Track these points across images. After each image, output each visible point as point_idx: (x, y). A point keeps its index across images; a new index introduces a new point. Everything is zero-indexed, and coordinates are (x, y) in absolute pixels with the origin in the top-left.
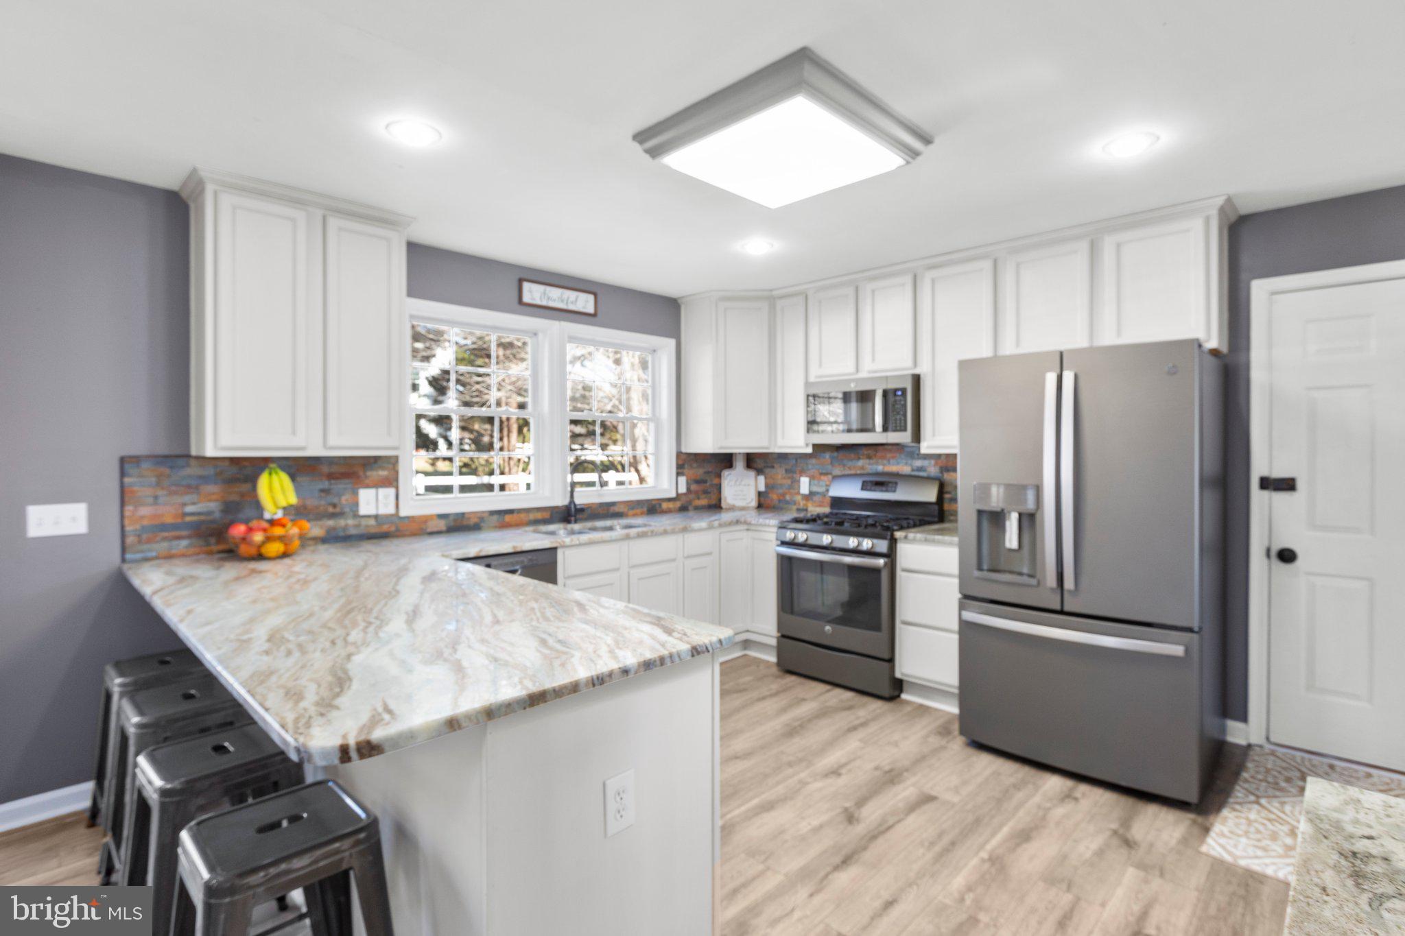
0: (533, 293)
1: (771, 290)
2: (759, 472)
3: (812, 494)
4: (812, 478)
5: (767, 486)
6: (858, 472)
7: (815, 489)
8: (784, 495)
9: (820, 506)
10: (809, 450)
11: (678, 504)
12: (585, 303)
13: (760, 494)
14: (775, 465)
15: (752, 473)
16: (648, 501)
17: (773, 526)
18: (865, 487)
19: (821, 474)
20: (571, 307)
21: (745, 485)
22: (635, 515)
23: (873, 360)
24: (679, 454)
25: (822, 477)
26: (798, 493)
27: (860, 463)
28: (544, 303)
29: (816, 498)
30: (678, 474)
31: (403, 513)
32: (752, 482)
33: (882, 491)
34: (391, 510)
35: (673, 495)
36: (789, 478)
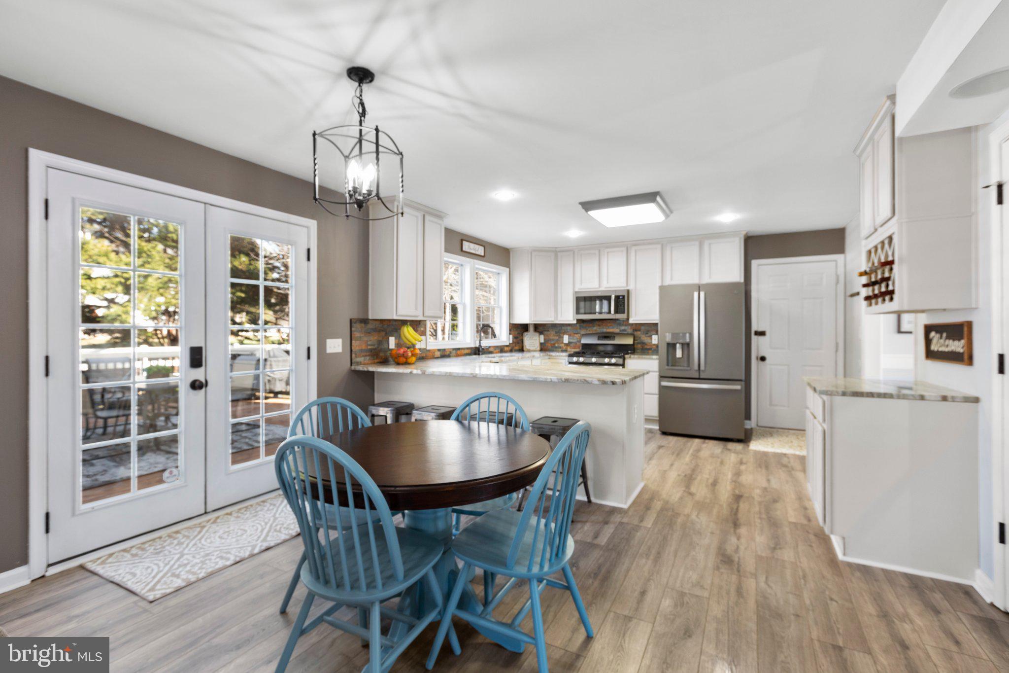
0: (467, 246)
1: (556, 248)
2: (541, 333)
3: (570, 343)
4: (570, 336)
5: (545, 339)
6: (594, 332)
7: (571, 341)
8: (554, 344)
9: (574, 348)
10: (575, 322)
11: (510, 348)
12: (480, 250)
13: (541, 344)
14: (550, 330)
15: (537, 334)
16: (501, 346)
17: (565, 356)
18: (599, 338)
19: (575, 334)
20: (477, 253)
21: (534, 340)
22: (496, 353)
23: (608, 283)
24: (510, 324)
25: (575, 335)
26: (563, 343)
27: (595, 328)
28: (468, 251)
29: (572, 345)
30: (510, 334)
31: (428, 348)
32: (537, 338)
33: (608, 340)
34: (425, 347)
35: (508, 344)
36: (557, 336)
